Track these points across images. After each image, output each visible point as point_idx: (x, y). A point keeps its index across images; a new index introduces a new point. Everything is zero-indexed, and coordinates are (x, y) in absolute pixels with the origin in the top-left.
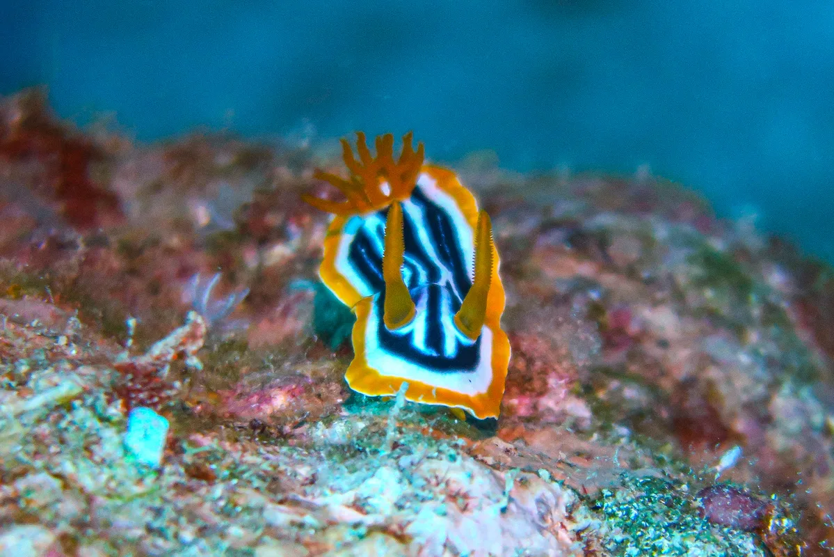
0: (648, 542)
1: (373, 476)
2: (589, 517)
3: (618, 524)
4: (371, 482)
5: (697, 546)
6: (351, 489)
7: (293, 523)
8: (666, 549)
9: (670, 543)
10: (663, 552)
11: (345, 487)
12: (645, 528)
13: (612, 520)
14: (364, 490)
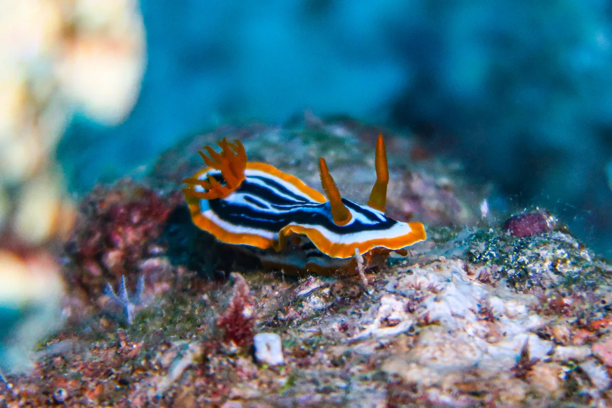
0: (514, 263)
1: (381, 305)
2: (477, 267)
3: (492, 263)
4: (382, 309)
5: (542, 250)
6: (375, 318)
7: (377, 349)
8: (527, 261)
9: (526, 256)
10: (526, 263)
11: (371, 319)
12: (507, 256)
13: (488, 263)
14: (381, 314)
